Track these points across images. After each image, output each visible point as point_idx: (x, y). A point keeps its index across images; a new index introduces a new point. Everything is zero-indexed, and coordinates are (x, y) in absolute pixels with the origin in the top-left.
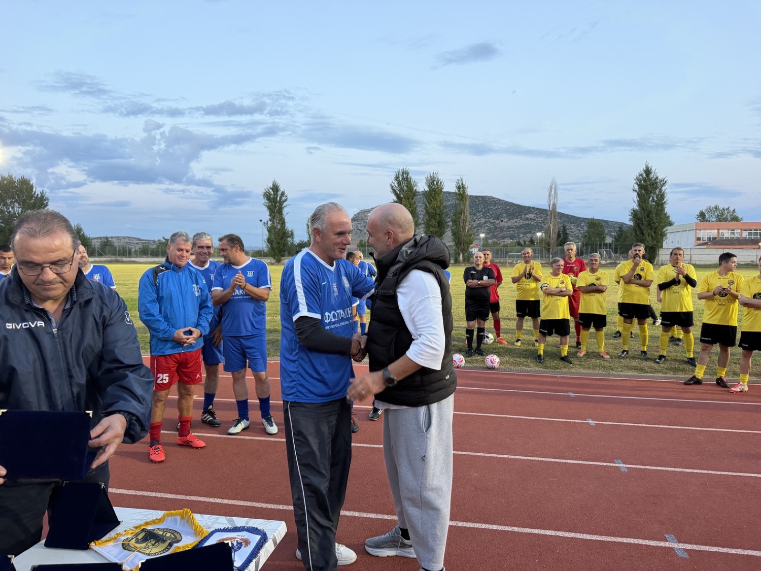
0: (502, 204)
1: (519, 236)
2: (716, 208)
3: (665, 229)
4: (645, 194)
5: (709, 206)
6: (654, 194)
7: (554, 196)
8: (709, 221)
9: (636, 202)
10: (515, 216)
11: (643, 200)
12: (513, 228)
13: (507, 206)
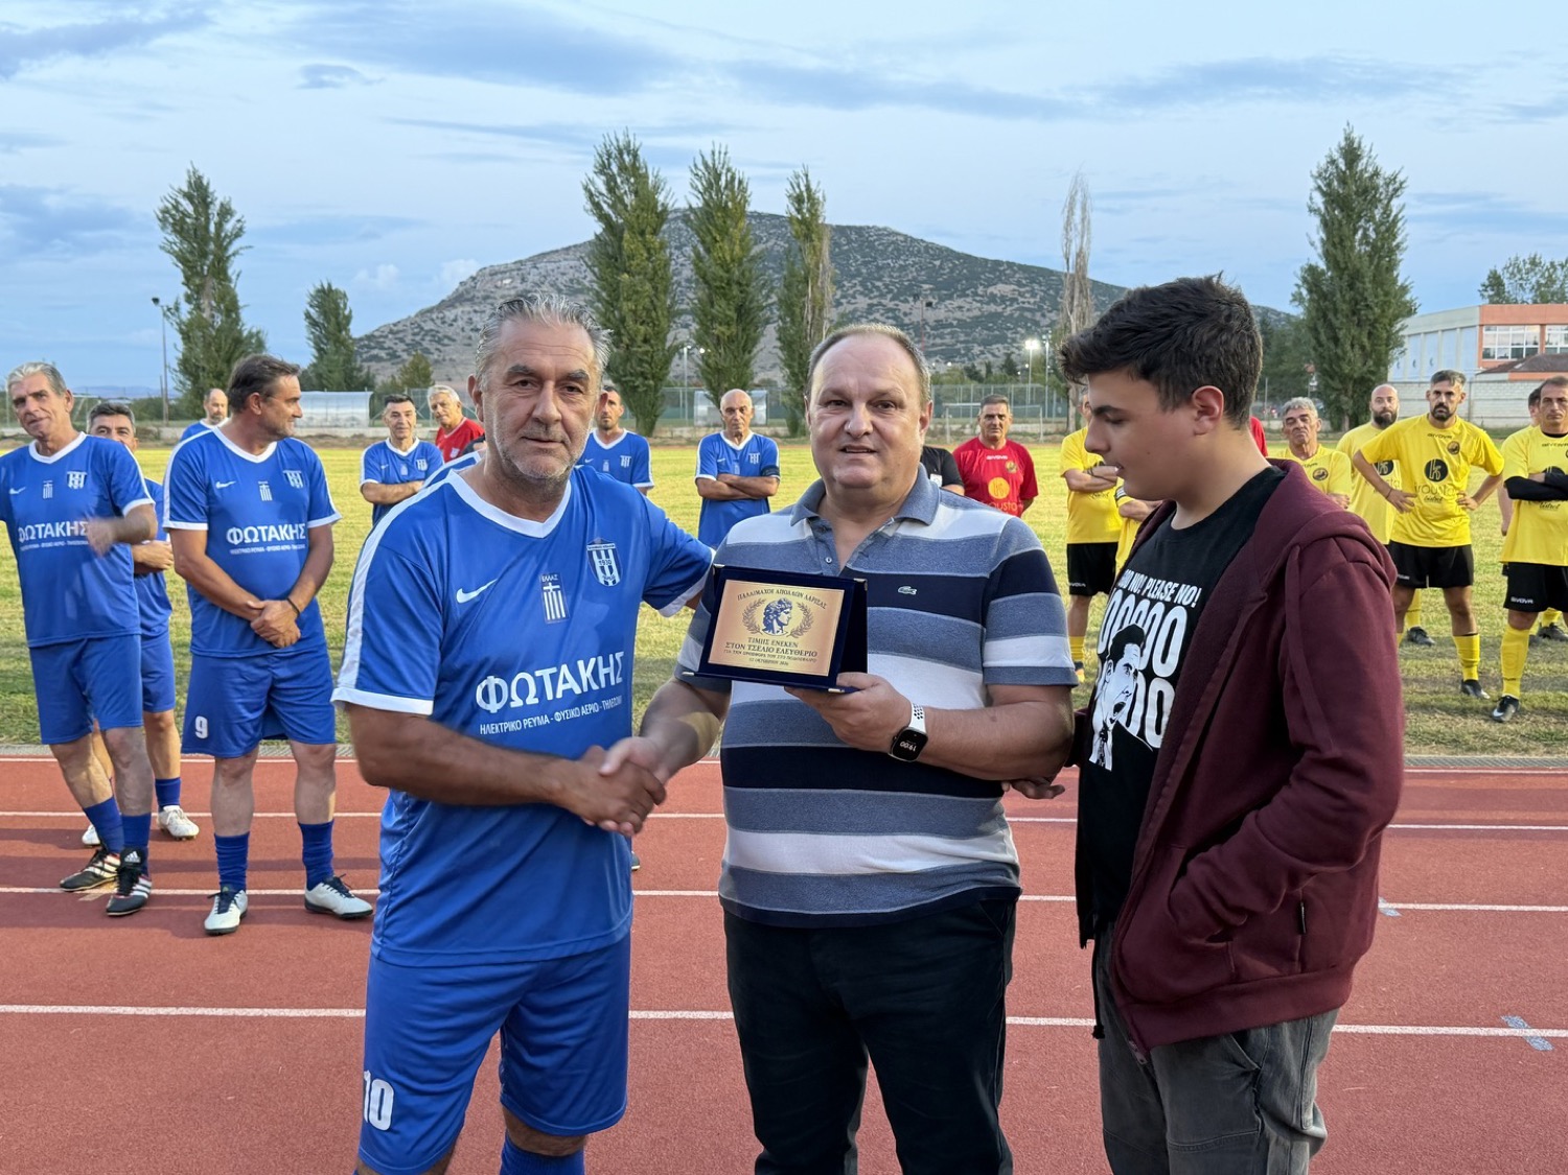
0: (919, 251)
1: (968, 350)
2: (1534, 263)
3: (1398, 326)
4: (1344, 222)
5: (1513, 258)
6: (1368, 221)
7: (1079, 227)
8: (1516, 302)
9: (1318, 244)
10: (956, 290)
11: (1337, 240)
12: (951, 325)
13: (933, 258)
